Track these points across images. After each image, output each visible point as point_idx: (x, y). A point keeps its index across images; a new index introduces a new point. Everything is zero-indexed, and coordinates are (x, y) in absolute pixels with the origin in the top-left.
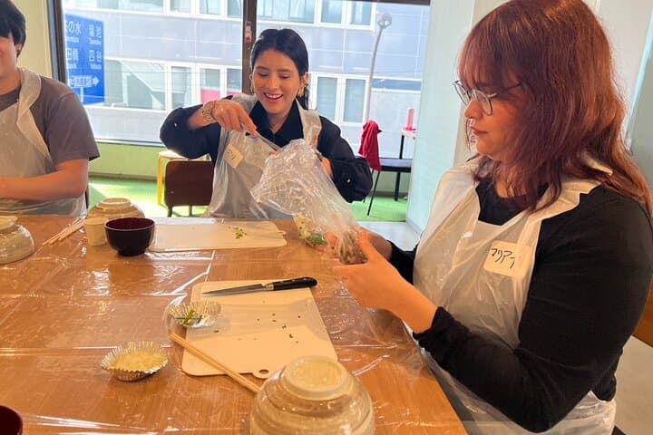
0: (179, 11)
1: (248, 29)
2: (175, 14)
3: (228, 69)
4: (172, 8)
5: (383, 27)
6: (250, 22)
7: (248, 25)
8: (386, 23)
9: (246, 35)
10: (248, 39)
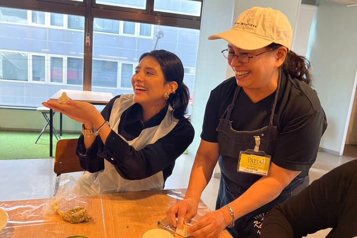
0: (36, 23)
1: (88, 37)
2: (34, 25)
3: (68, 58)
4: (33, 21)
5: (159, 38)
6: (89, 34)
7: (88, 35)
8: (161, 36)
9: (87, 42)
10: (88, 44)
